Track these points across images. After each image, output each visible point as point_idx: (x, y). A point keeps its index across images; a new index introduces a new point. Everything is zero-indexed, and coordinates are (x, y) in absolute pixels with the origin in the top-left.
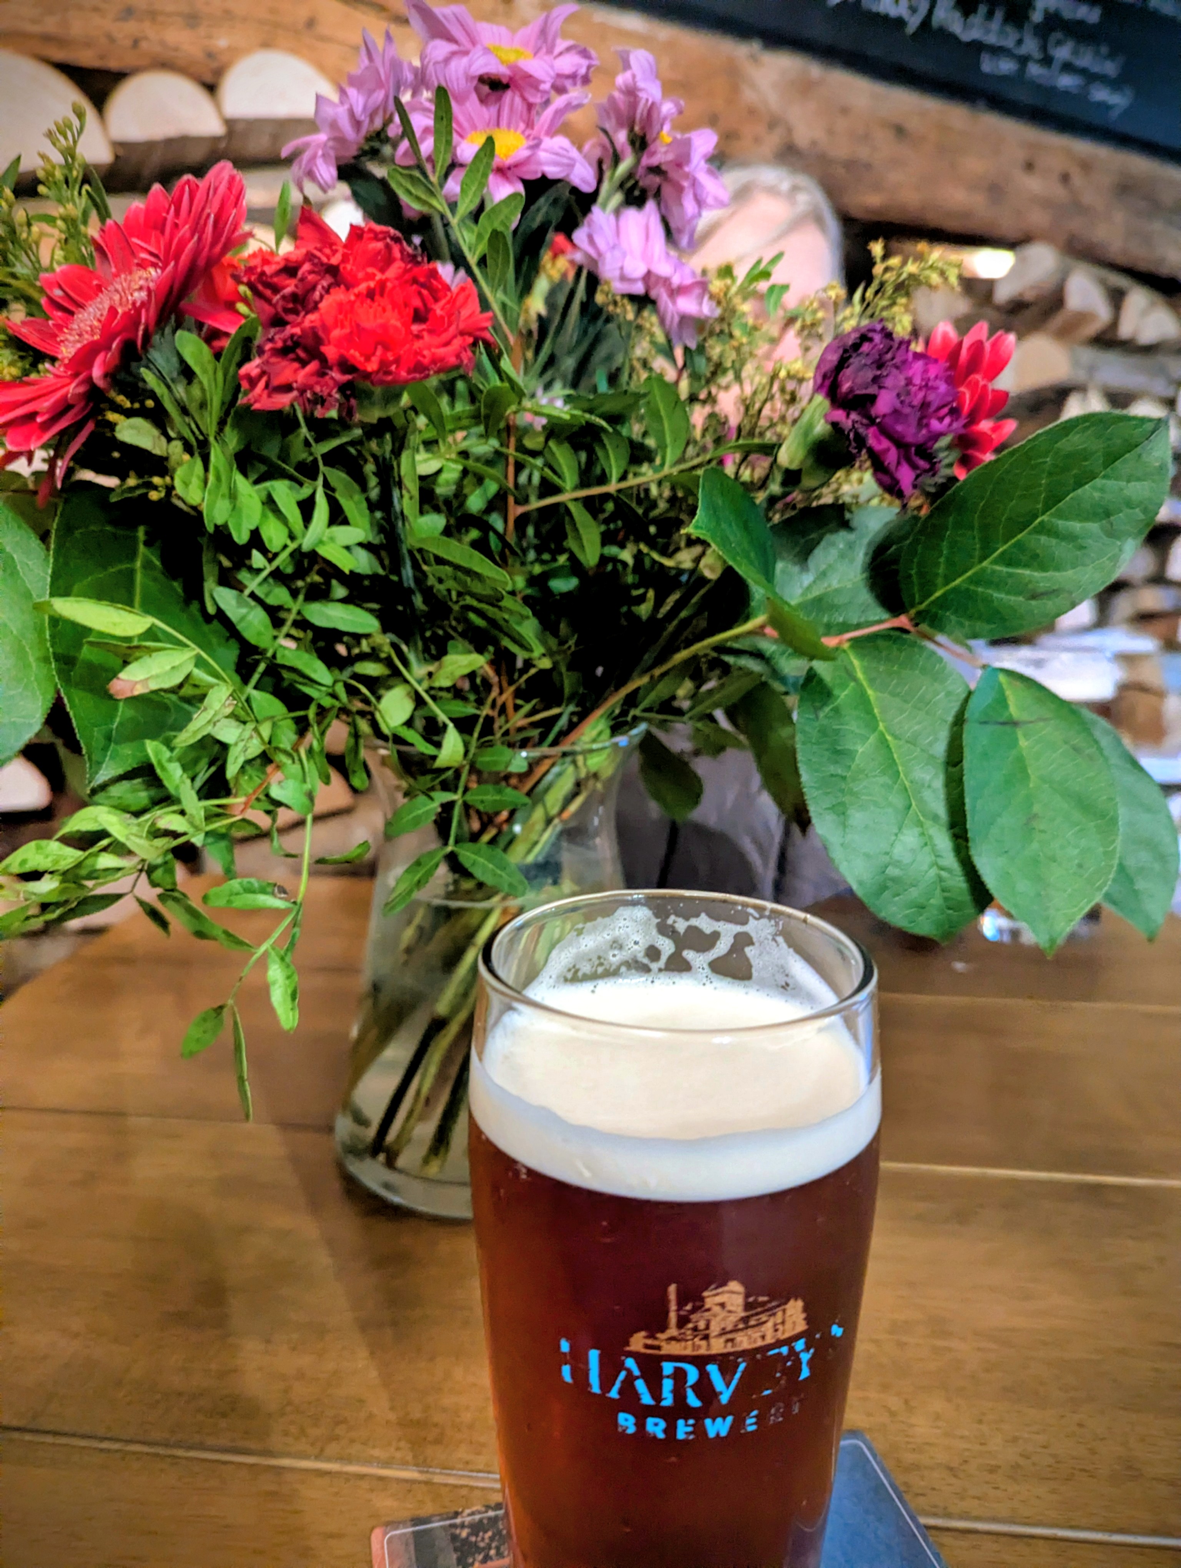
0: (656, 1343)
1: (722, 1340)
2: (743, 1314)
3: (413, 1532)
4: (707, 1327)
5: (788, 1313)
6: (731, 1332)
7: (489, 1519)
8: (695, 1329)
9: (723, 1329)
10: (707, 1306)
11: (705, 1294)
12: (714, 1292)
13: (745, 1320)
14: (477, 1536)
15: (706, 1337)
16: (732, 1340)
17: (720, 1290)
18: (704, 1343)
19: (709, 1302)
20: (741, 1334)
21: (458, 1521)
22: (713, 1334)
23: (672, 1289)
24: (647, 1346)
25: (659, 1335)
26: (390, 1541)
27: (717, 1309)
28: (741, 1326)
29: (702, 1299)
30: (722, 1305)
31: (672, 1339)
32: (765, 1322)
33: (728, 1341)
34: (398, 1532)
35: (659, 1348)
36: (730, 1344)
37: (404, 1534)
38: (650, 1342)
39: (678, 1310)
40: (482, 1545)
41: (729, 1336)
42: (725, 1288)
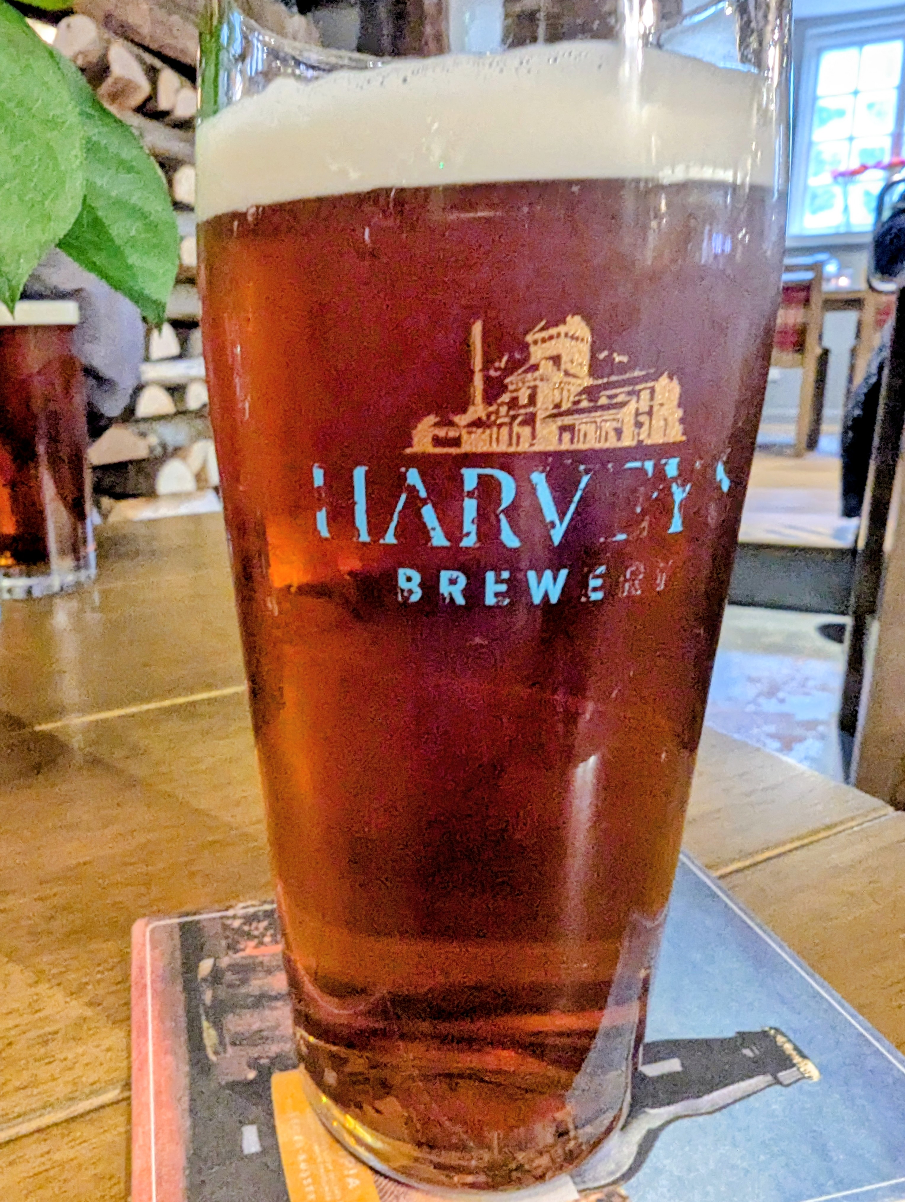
0: (452, 433)
1: (553, 427)
2: (588, 382)
3: (179, 924)
4: (532, 400)
5: (658, 398)
6: (569, 412)
7: (266, 911)
8: (513, 403)
9: (557, 406)
10: (532, 361)
11: (529, 338)
12: (545, 334)
13: (591, 392)
14: (250, 925)
15: (530, 420)
16: (570, 428)
17: (553, 331)
18: (526, 431)
19: (537, 353)
20: (584, 418)
21: (230, 913)
22: (540, 415)
23: (477, 329)
24: (437, 441)
25: (457, 419)
26: (153, 931)
27: (547, 367)
28: (585, 404)
29: (525, 347)
30: (556, 360)
31: (478, 423)
32: (623, 404)
33: (563, 429)
34: (162, 923)
35: (456, 442)
36: (567, 436)
37: (170, 925)
38: (441, 433)
39: (485, 368)
40: (256, 933)
41: (567, 420)
42: (562, 329)
